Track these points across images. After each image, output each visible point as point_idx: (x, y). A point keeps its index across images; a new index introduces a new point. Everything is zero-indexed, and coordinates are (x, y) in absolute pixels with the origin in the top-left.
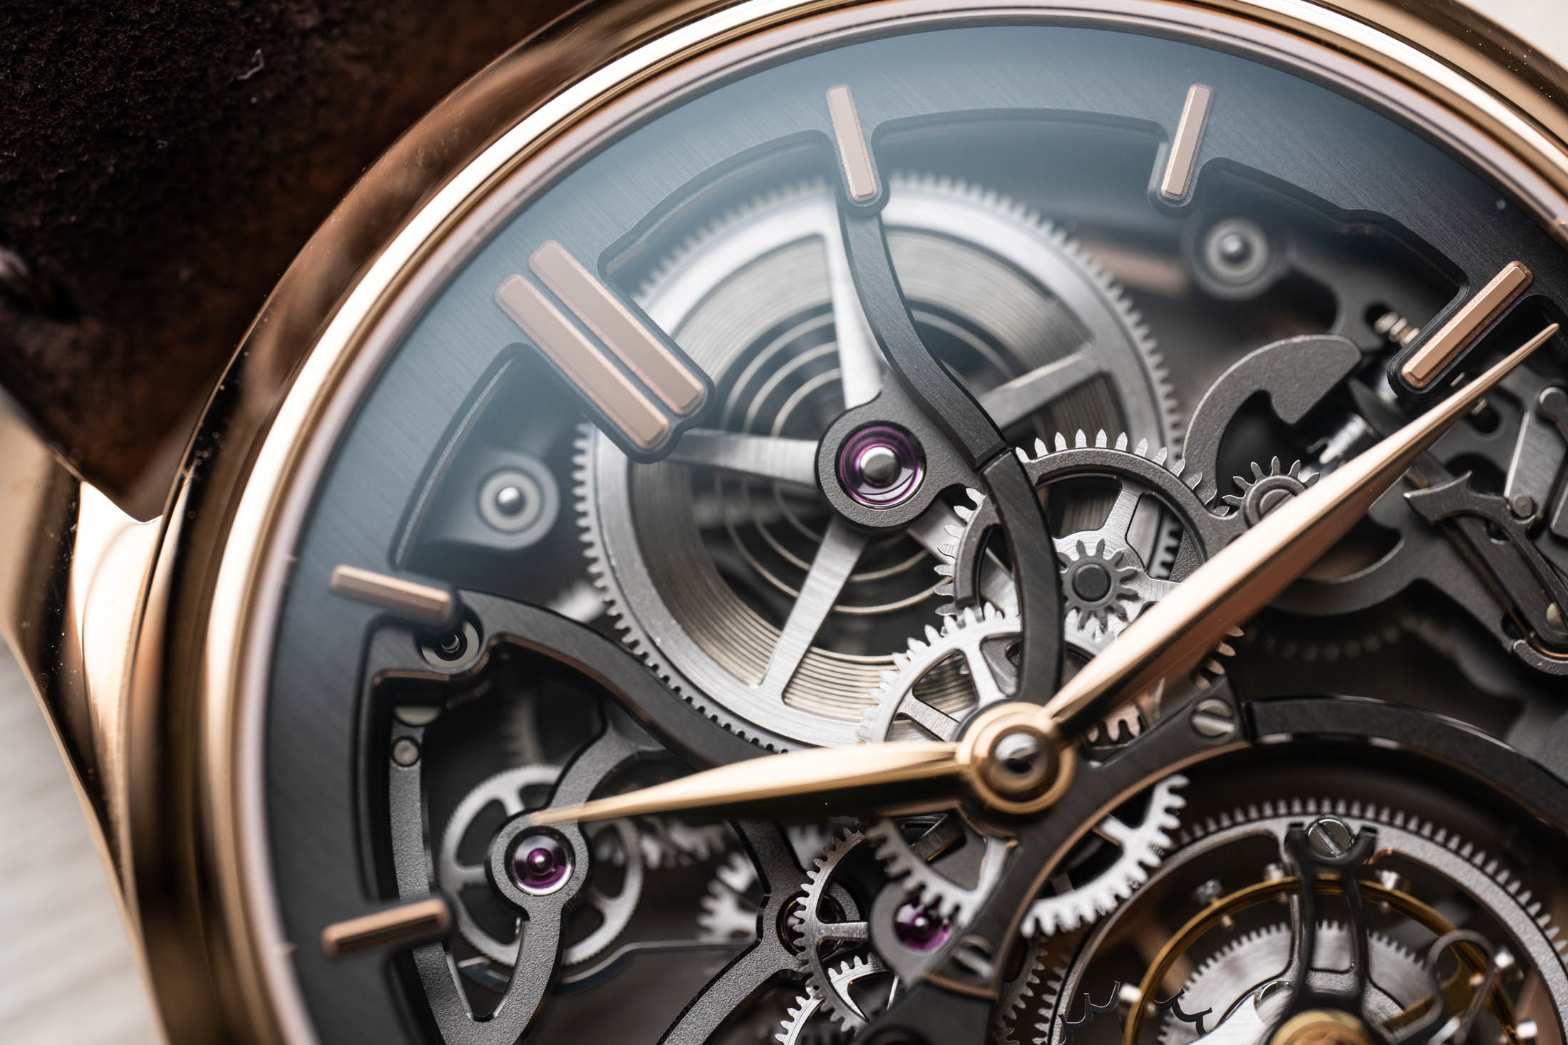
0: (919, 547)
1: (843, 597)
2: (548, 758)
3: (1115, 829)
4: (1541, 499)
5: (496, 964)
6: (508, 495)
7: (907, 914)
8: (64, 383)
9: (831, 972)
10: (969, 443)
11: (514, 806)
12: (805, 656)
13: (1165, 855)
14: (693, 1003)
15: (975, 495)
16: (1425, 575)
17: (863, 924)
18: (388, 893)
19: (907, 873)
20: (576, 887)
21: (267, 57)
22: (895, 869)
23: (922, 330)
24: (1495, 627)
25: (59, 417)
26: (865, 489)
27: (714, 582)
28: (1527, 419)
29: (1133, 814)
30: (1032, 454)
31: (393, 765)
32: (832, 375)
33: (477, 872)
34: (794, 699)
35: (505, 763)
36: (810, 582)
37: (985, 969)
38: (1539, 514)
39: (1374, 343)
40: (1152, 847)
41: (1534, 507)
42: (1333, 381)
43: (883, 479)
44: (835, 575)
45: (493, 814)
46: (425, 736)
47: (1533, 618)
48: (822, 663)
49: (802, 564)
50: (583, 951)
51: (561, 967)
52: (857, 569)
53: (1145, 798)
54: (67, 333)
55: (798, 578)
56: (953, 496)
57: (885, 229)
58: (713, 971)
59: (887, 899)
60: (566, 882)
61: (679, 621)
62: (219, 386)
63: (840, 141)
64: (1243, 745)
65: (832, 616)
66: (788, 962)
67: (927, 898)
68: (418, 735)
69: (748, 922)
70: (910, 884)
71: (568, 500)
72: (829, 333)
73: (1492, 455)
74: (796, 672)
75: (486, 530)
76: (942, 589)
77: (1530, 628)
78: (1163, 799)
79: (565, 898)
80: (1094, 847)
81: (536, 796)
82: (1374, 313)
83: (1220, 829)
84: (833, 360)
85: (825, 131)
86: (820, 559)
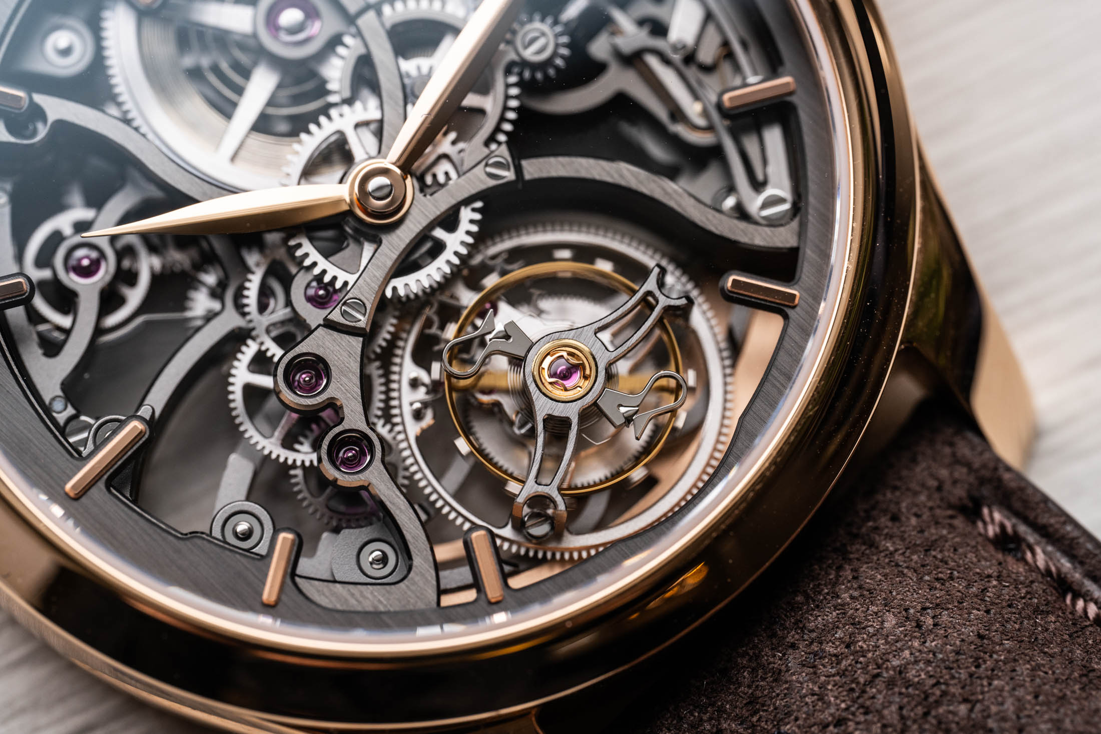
1: (271, 103)
2: (89, 206)
3: (440, 234)
5: (58, 328)
6: (62, 43)
11: (68, 231)
14: (182, 347)
15: (350, 39)
16: (623, 87)
19: (315, 264)
20: (108, 278)
22: (307, 262)
29: (450, 225)
33: (46, 274)
35: (61, 208)
36: (247, 94)
40: (463, 243)
44: (265, 91)
45: (56, 238)
48: (259, 141)
50: (112, 320)
51: (99, 331)
53: (457, 217)
55: (240, 91)
60: (102, 276)
66: (240, 322)
67: (327, 279)
69: (216, 306)
71: (100, 50)
74: (239, 148)
75: (47, 63)
76: (333, 99)
78: (468, 215)
79: (101, 286)
80: (428, 245)
81: (81, 227)
86: (255, 79)
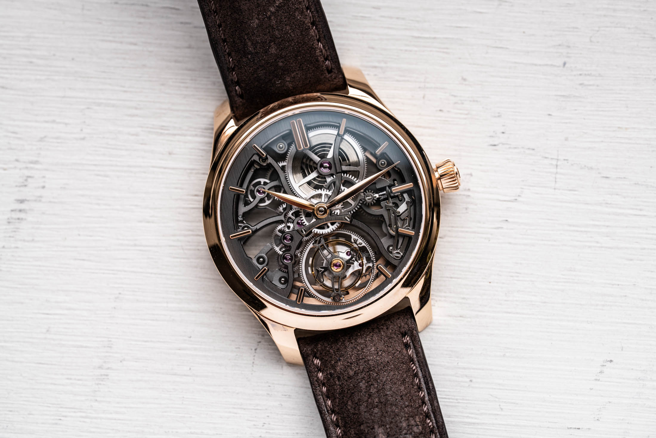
0: (325, 179)
1: (313, 179)
2: (270, 180)
3: (329, 224)
4: (401, 213)
5: (250, 201)
6: (281, 146)
7: (299, 221)
8: (238, 106)
9: (288, 223)
10: (337, 170)
11: (262, 183)
12: (305, 183)
13: (334, 231)
14: (270, 218)
15: (334, 176)
16: (383, 214)
17: (295, 218)
18: (241, 186)
20: (264, 197)
21: (281, 82)
22: (301, 216)
23: (339, 151)
24: (388, 225)
25: (235, 109)
26: (322, 168)
27: (299, 168)
28: (405, 202)
29: (332, 224)
30: (344, 175)
31: (250, 171)
32: (328, 153)
33: (253, 189)
34: (300, 188)
35: (264, 177)
36: (310, 175)
37: (304, 233)
38: (400, 214)
39: (393, 184)
40: (333, 229)
41: (400, 213)
42: (385, 186)
43: (325, 168)
44: (314, 176)
45: (259, 183)
46: (256, 169)
47: (392, 226)
48: (306, 186)
49: (311, 173)
50: (261, 205)
51: (257, 205)
52: (316, 177)
53: (335, 223)
54: (241, 100)
55: (309, 174)
56: (332, 175)
57: (343, 139)
58: (275, 215)
59: (298, 218)
60: (262, 196)
61: (292, 171)
62: (253, 115)
63: (341, 126)
64: (349, 223)
65: (310, 181)
66: (283, 219)
67: (303, 221)
68: (255, 169)
69: (282, 212)
70: (302, 219)
71: (287, 151)
72: (330, 148)
73: (399, 204)
74: (302, 185)
75: (276, 148)
76: (324, 185)
77: (391, 227)
78: (337, 224)
79: (261, 197)
80: (326, 225)
81: (265, 184)
82: (394, 180)
83: (343, 231)
84: (329, 151)
85: (341, 123)
86: (313, 173)
